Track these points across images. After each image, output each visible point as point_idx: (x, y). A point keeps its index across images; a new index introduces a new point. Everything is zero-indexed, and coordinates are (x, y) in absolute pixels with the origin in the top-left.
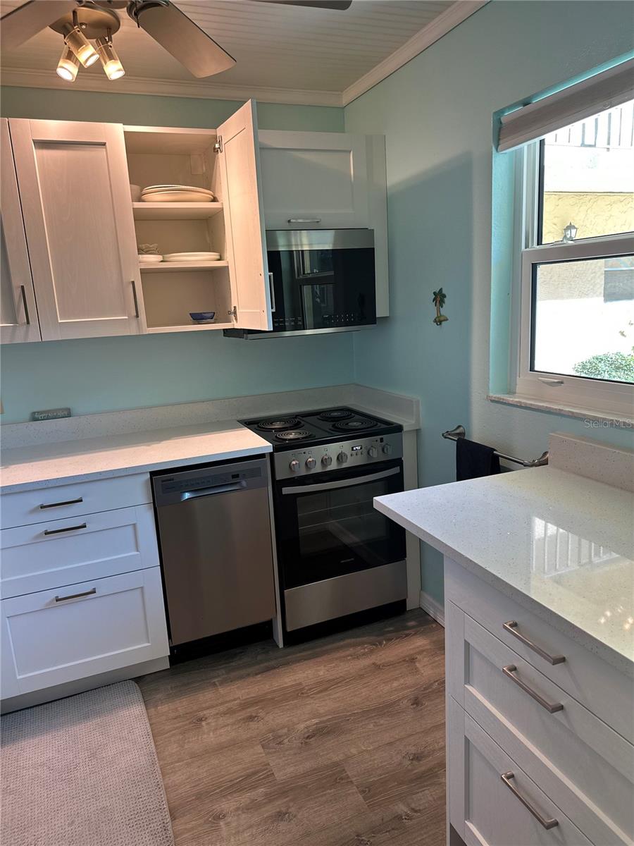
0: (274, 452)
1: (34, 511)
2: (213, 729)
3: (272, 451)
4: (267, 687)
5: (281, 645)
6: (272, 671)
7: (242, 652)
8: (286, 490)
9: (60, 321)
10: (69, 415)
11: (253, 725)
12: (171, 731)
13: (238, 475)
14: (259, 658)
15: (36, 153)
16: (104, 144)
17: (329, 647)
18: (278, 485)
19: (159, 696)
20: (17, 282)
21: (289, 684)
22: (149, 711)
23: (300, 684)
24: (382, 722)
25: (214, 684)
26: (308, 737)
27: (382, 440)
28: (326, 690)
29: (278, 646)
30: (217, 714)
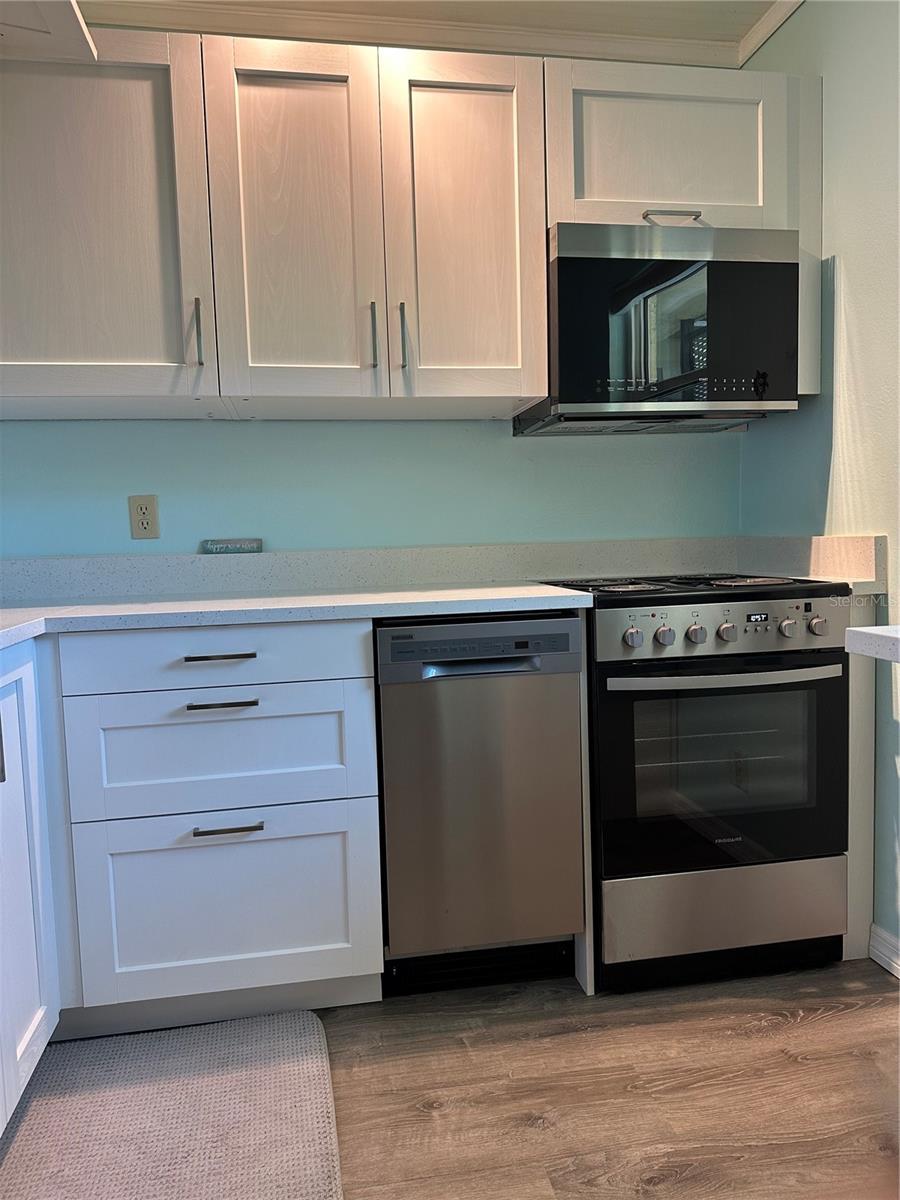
0: (594, 609)
1: (173, 666)
2: (453, 1127)
3: (592, 606)
4: (563, 1063)
5: (590, 990)
6: (573, 1035)
7: (516, 993)
8: (615, 684)
9: (251, 365)
10: (259, 550)
11: (532, 1133)
12: (369, 1118)
13: (527, 643)
14: (548, 1007)
15: (239, 92)
16: (344, 80)
17: (687, 1006)
18: (598, 672)
19: (357, 1048)
20: (189, 295)
21: (608, 1065)
22: (337, 1072)
23: (630, 1068)
24: (816, 1176)
25: (461, 1043)
26: (650, 1181)
27: (808, 607)
28: (683, 1087)
29: (585, 993)
30: (463, 1100)
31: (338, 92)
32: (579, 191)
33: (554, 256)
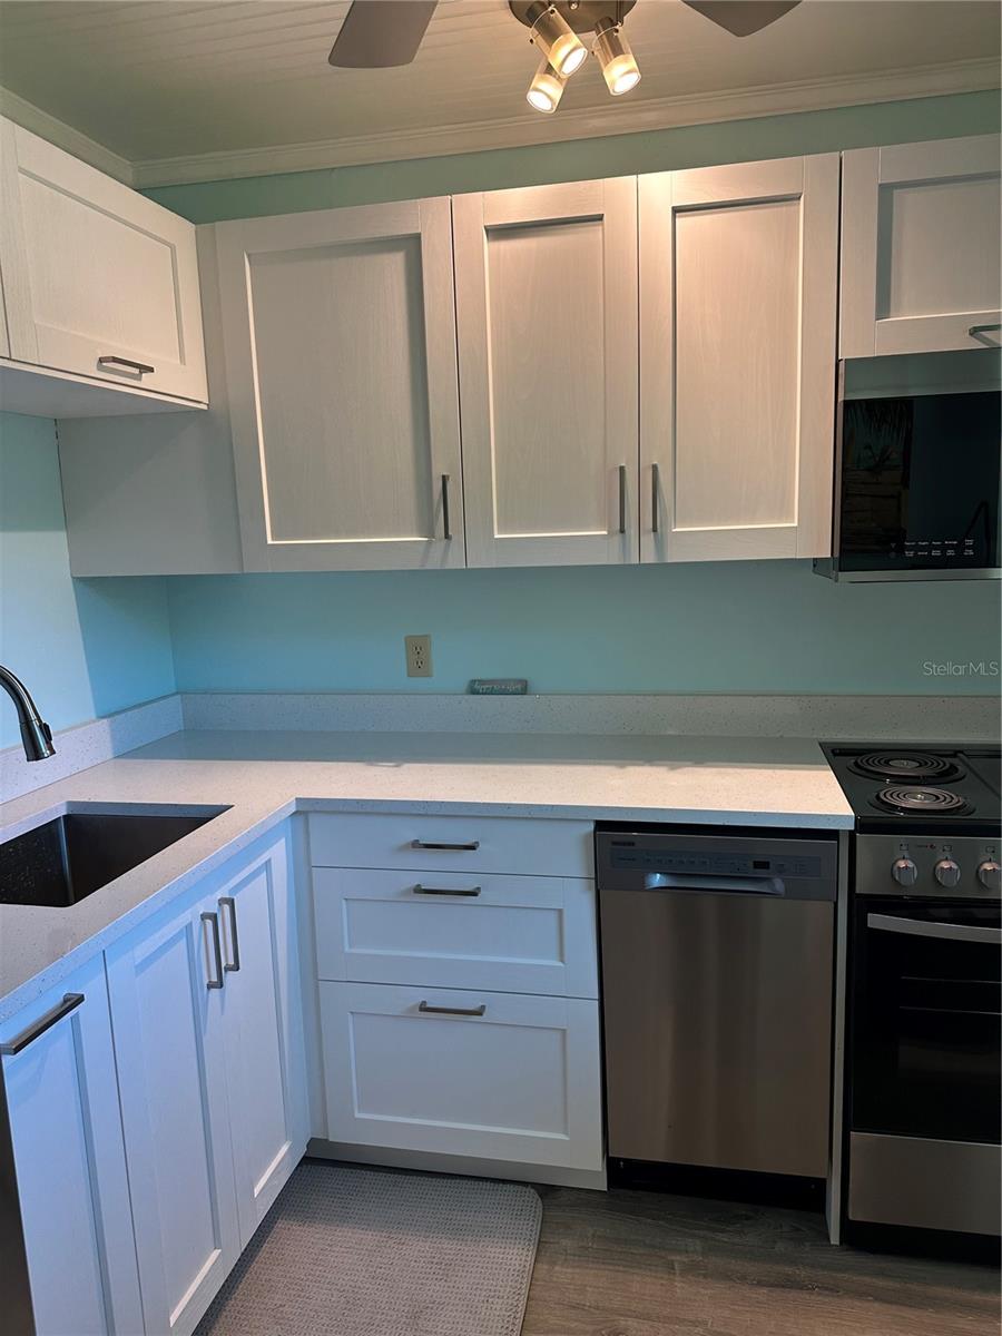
0: (856, 830)
1: (403, 848)
3: (853, 828)
5: (835, 1239)
6: (793, 1294)
7: (748, 1218)
8: (876, 921)
9: (496, 536)
10: (524, 692)
13: (768, 863)
14: (780, 1247)
15: (488, 247)
16: (600, 218)
18: (861, 905)
19: (566, 1242)
20: (439, 470)
29: (830, 1239)
31: (592, 233)
32: (883, 309)
33: (841, 399)
